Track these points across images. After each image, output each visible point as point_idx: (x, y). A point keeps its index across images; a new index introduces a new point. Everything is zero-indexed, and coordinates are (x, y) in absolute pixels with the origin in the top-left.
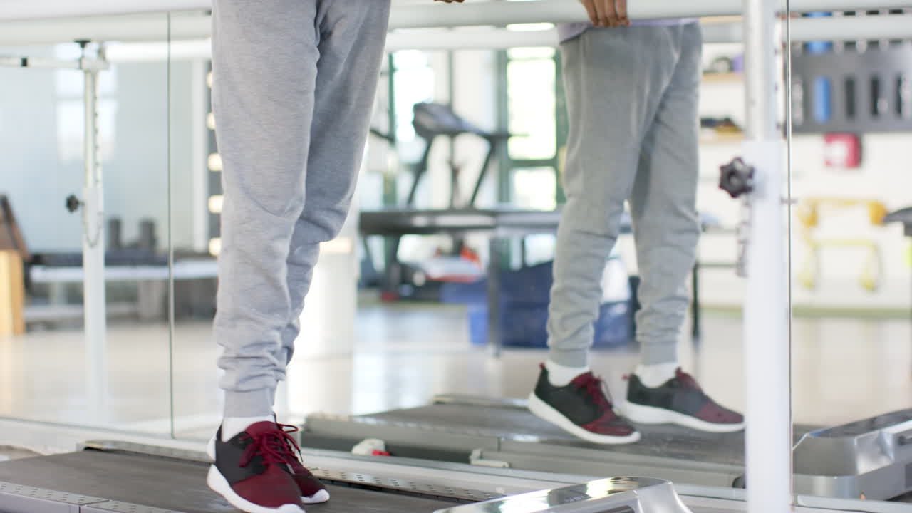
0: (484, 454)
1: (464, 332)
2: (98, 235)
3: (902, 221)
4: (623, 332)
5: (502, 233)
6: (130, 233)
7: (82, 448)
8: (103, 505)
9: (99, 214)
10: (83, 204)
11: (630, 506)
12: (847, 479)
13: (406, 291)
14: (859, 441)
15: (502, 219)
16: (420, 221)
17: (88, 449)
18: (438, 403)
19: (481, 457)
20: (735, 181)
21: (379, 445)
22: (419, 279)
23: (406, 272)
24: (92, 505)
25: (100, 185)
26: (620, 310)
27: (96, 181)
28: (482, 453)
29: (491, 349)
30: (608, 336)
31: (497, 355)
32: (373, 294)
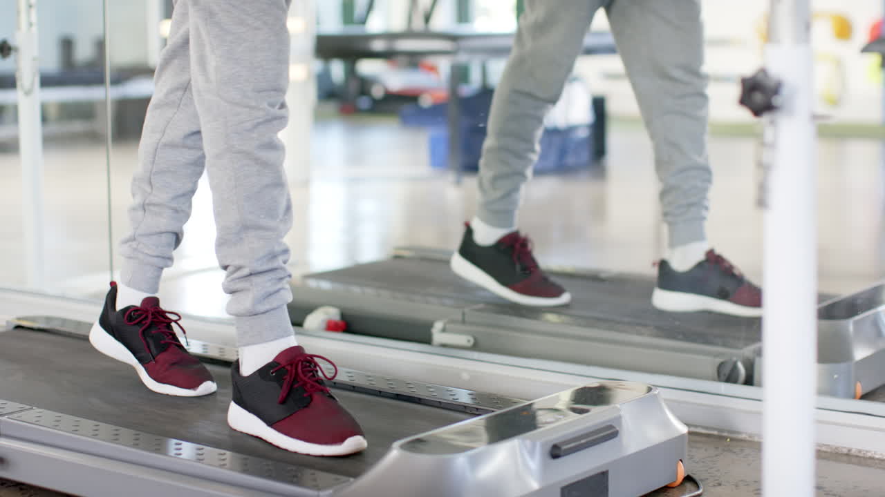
0: (447, 326)
1: (423, 153)
2: (33, 84)
3: (879, 51)
4: (585, 155)
5: (462, 58)
6: (83, 52)
7: (13, 326)
8: (25, 415)
9: (34, 59)
10: (16, 50)
11: (614, 424)
12: (843, 366)
13: (364, 103)
14: (856, 323)
15: (464, 44)
16: (378, 46)
17: (18, 327)
18: (397, 257)
19: (444, 330)
20: (758, 98)
21: (333, 314)
22: (377, 92)
23: (364, 85)
24: (10, 416)
25: (34, 29)
26: (583, 134)
27: (31, 25)
28: (445, 325)
29: (451, 177)
30: (571, 160)
31: (458, 183)
32: (331, 107)
